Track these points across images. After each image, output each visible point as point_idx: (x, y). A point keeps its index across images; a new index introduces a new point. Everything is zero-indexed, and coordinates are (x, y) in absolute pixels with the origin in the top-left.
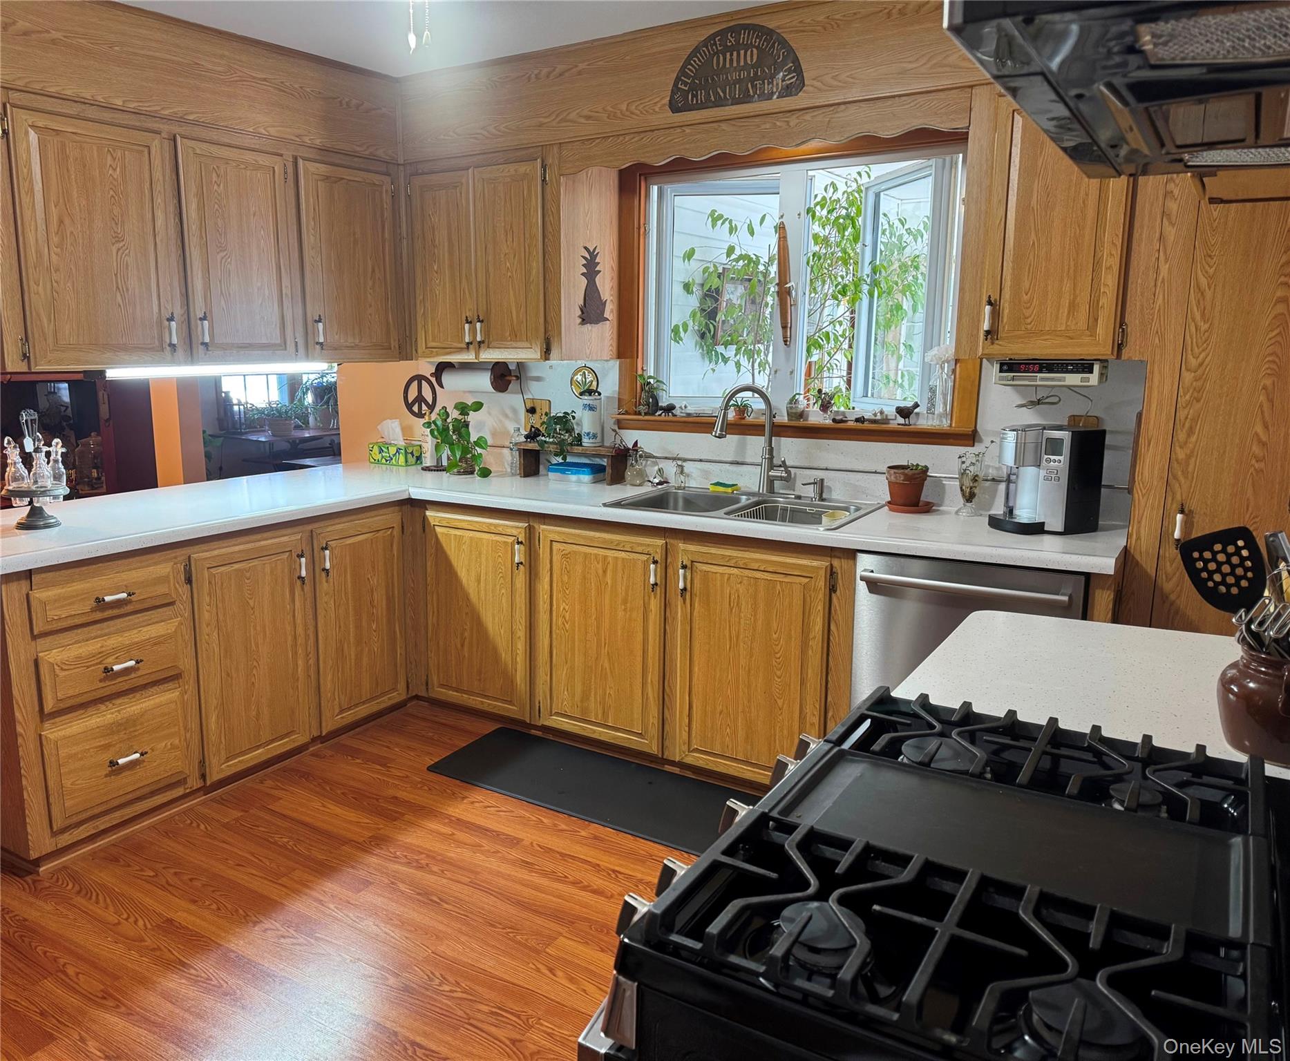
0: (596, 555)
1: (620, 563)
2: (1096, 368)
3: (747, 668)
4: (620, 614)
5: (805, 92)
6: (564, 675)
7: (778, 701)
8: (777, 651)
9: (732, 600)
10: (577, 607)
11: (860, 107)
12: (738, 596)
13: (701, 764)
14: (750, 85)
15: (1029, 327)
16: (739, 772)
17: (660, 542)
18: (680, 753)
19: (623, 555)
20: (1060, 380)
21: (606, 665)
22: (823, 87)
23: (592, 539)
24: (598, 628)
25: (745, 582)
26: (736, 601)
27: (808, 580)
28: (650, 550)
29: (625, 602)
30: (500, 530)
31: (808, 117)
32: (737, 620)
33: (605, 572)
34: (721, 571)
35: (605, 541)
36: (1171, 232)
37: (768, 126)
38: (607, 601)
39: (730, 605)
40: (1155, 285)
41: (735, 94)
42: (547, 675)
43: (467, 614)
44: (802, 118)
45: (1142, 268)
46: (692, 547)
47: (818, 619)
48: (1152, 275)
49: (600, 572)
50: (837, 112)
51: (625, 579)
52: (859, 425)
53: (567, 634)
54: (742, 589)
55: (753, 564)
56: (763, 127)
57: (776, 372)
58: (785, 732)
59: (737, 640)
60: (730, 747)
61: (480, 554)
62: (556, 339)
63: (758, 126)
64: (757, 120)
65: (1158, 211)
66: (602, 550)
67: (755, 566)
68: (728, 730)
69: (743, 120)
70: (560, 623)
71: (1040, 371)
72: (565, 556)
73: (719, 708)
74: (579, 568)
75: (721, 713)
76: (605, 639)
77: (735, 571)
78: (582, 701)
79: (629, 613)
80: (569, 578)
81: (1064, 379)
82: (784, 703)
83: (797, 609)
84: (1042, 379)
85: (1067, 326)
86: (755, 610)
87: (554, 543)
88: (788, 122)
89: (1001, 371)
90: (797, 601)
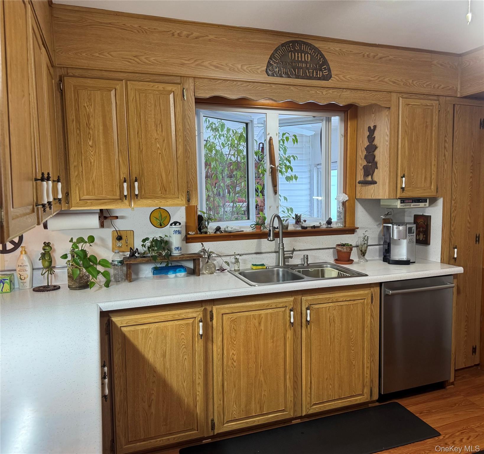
0: (253, 315)
1: (269, 316)
2: (428, 200)
3: (339, 351)
4: (270, 345)
5: (332, 80)
6: (233, 395)
7: (353, 362)
8: (352, 338)
9: (331, 318)
10: (242, 349)
11: (352, 92)
12: (334, 317)
13: (317, 410)
14: (307, 71)
15: (414, 186)
16: (336, 405)
17: (291, 299)
18: (306, 409)
19: (270, 311)
20: (418, 206)
21: (262, 379)
22: (340, 80)
23: (250, 306)
24: (256, 358)
25: (337, 308)
26: (333, 319)
27: (363, 300)
28: (287, 304)
29: (273, 337)
30: (183, 316)
31: (331, 91)
32: (334, 328)
33: (260, 323)
34: (325, 306)
35: (260, 305)
36: (447, 153)
37: (313, 92)
38: (262, 341)
39: (330, 322)
40: (444, 172)
41: (300, 74)
42: (221, 401)
43: (154, 382)
44: (328, 91)
45: (440, 165)
46: (309, 298)
47: (369, 317)
48: (443, 168)
49: (257, 324)
50: (343, 92)
51: (272, 325)
52: (313, 230)
53: (235, 369)
54: (335, 313)
55: (340, 299)
56: (311, 92)
57: (270, 207)
58: (357, 376)
59: (334, 338)
60: (331, 395)
61: (165, 337)
62: (194, 192)
63: (309, 91)
64: (308, 88)
65: (443, 147)
66: (257, 311)
67: (341, 299)
68: (330, 387)
69: (301, 87)
70: (230, 362)
71: (412, 203)
72: (233, 321)
73: (326, 377)
74: (243, 326)
75: (327, 379)
76: (261, 363)
77: (331, 304)
78: (246, 407)
79: (275, 343)
80: (236, 334)
81: (419, 205)
82: (355, 362)
83: (360, 314)
84: (413, 205)
85: (424, 185)
86: (342, 322)
87: (224, 316)
88: (322, 92)
89: (401, 203)
90: (360, 311)
